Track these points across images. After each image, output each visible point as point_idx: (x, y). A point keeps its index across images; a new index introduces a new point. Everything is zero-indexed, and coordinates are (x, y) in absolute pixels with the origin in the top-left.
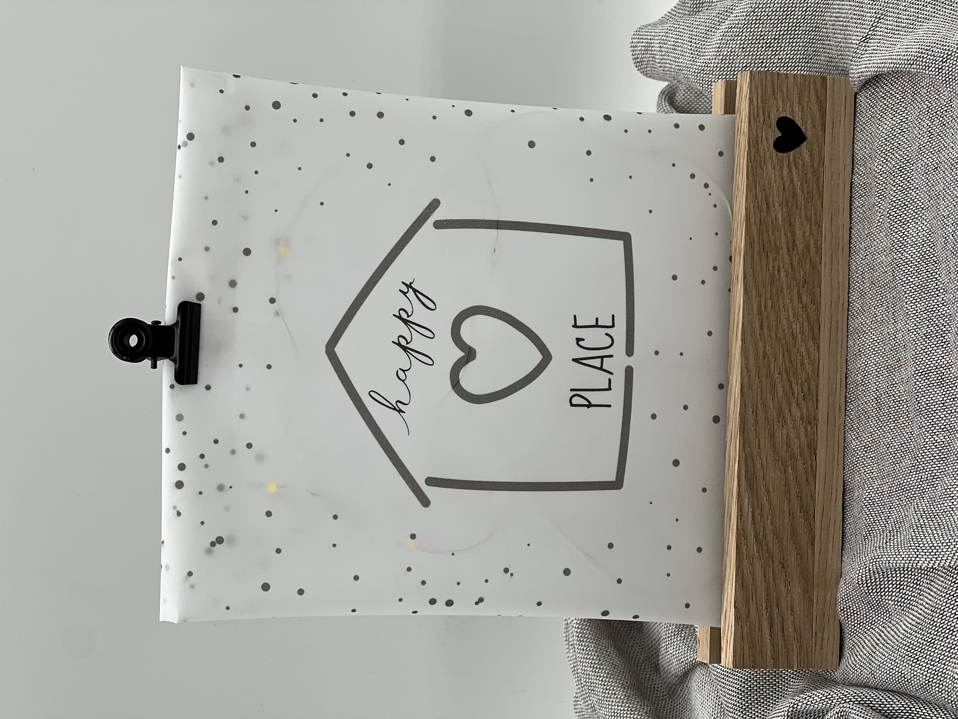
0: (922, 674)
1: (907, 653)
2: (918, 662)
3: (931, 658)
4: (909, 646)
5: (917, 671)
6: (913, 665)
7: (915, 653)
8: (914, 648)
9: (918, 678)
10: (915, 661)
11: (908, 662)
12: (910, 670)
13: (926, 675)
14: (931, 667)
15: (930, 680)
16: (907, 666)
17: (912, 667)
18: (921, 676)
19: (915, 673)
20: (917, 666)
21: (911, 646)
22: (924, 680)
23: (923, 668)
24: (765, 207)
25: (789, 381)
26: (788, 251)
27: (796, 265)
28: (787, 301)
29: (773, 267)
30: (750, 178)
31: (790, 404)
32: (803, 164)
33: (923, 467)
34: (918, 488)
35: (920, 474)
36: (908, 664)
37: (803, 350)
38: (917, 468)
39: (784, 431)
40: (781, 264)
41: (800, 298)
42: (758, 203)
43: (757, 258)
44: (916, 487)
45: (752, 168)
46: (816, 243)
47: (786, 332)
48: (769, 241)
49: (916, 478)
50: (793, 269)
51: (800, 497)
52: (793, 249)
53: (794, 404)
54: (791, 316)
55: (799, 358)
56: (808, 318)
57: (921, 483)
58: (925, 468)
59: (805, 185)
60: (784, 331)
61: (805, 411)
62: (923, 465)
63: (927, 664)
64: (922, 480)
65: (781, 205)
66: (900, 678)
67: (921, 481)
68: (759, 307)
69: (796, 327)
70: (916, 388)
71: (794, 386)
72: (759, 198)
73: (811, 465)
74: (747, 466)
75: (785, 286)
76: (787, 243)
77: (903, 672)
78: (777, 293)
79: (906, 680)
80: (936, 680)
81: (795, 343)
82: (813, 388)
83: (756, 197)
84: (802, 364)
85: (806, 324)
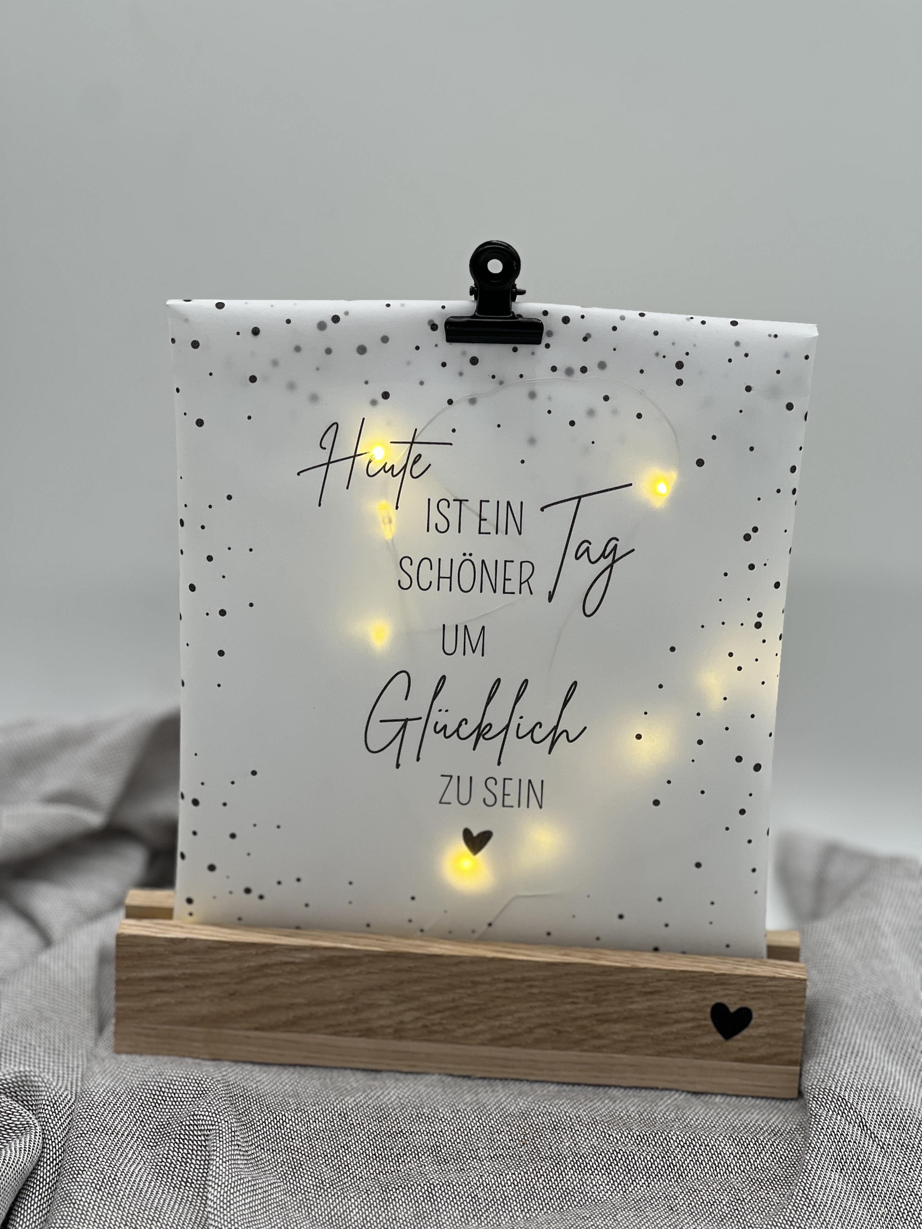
0: (83, 1196)
1: (107, 1177)
2: (96, 1191)
3: (101, 1205)
4: (115, 1179)
5: (86, 1189)
6: (93, 1185)
7: (108, 1187)
8: (113, 1185)
9: (78, 1190)
10: (98, 1187)
11: (97, 1178)
12: (87, 1180)
13: (81, 1200)
14: (91, 1205)
15: (76, 1206)
16: (92, 1178)
17: (91, 1184)
18: (81, 1194)
19: (84, 1187)
20: (92, 1189)
21: (115, 1181)
22: (75, 1198)
23: (89, 1196)
24: (647, 990)
25: (444, 1010)
26: (596, 1015)
27: (579, 1023)
28: (538, 1011)
29: (577, 997)
30: (681, 975)
31: (418, 1009)
32: (696, 1036)
33: (321, 1195)
34: (297, 1187)
35: (313, 1191)
36: (94, 1179)
37: (480, 1027)
38: (320, 1187)
39: (387, 1002)
40: (580, 1006)
41: (541, 1026)
42: (652, 982)
43: (588, 978)
44: (298, 1185)
45: (693, 977)
46: (604, 1046)
47: (502, 1009)
48: (608, 993)
49: (308, 1186)
50: (575, 1019)
51: (310, 1017)
52: (598, 1020)
53: (417, 1014)
54: (520, 1015)
55: (472, 1022)
56: (518, 1034)
57: (303, 1192)
58: (321, 1198)
59: (672, 1037)
60: (503, 1006)
61: (410, 1026)
62: (323, 1195)
63: (95, 1202)
64: (307, 1193)
65: (650, 1008)
66: (78, 1168)
67: (305, 1191)
68: (531, 979)
69: (508, 1021)
70: (413, 1185)
71: (439, 1015)
72: (658, 984)
73: (346, 1031)
74: (348, 958)
75: (554, 1009)
76: (604, 1014)
77: (84, 1172)
78: (548, 1000)
79: (75, 1176)
80: (76, 1212)
81: (489, 1018)
82: (437, 1036)
83: (658, 981)
84: (464, 1025)
85: (511, 1031)
